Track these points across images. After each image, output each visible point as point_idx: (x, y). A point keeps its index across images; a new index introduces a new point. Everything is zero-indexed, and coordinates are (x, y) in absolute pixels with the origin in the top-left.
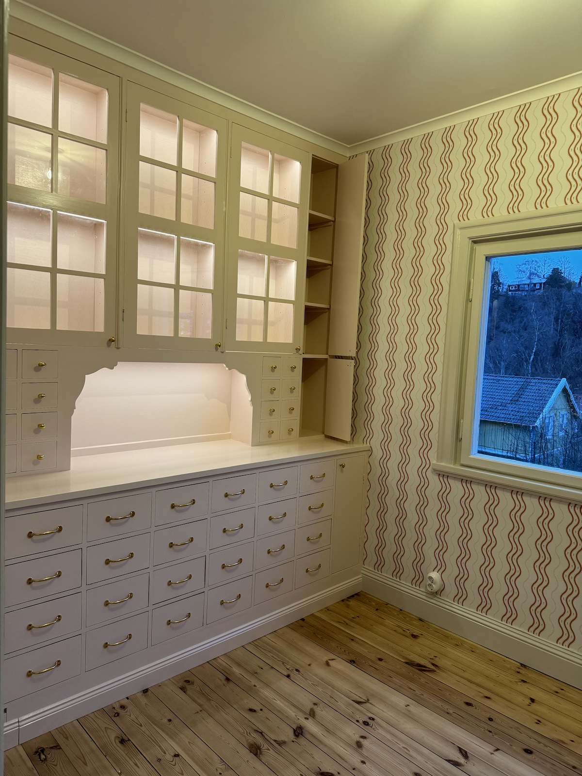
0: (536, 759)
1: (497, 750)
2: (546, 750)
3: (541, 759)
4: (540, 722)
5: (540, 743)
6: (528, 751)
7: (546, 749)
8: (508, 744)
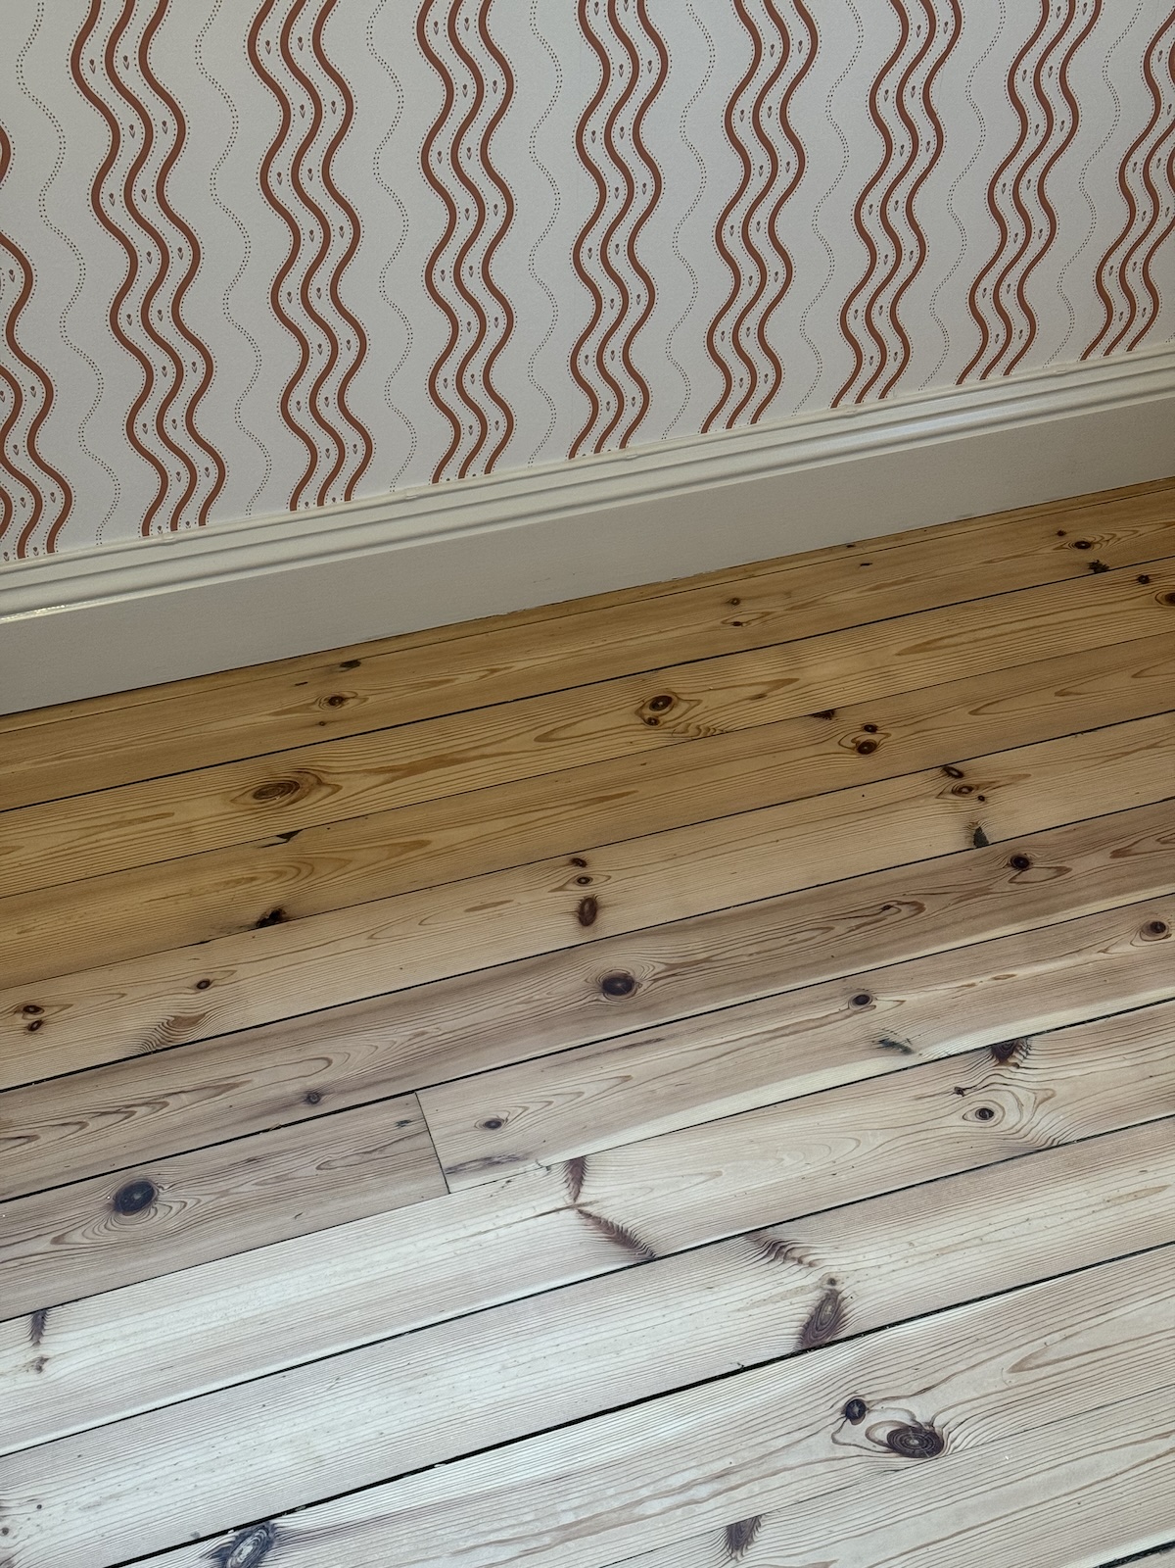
0: (190, 1202)
1: (39, 1319)
2: (177, 1120)
3: (200, 1179)
4: (36, 1009)
5: (127, 1111)
6: (135, 1198)
7: (175, 1114)
8: (44, 1245)
